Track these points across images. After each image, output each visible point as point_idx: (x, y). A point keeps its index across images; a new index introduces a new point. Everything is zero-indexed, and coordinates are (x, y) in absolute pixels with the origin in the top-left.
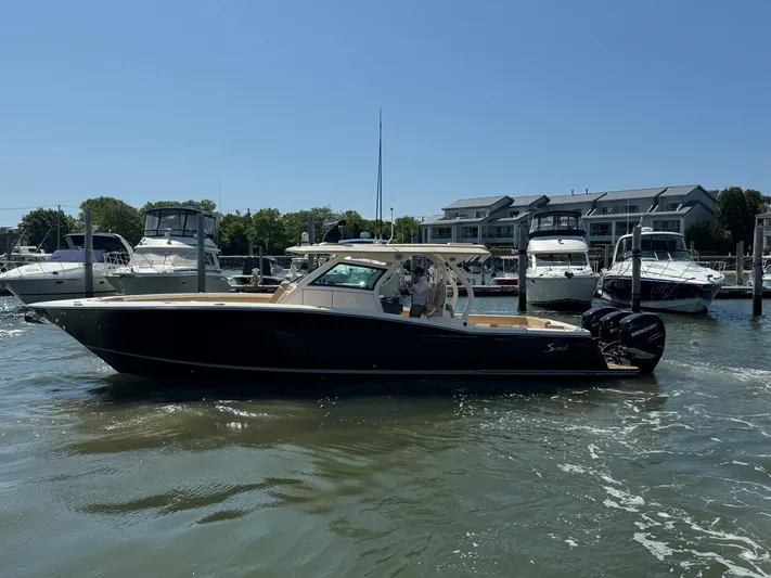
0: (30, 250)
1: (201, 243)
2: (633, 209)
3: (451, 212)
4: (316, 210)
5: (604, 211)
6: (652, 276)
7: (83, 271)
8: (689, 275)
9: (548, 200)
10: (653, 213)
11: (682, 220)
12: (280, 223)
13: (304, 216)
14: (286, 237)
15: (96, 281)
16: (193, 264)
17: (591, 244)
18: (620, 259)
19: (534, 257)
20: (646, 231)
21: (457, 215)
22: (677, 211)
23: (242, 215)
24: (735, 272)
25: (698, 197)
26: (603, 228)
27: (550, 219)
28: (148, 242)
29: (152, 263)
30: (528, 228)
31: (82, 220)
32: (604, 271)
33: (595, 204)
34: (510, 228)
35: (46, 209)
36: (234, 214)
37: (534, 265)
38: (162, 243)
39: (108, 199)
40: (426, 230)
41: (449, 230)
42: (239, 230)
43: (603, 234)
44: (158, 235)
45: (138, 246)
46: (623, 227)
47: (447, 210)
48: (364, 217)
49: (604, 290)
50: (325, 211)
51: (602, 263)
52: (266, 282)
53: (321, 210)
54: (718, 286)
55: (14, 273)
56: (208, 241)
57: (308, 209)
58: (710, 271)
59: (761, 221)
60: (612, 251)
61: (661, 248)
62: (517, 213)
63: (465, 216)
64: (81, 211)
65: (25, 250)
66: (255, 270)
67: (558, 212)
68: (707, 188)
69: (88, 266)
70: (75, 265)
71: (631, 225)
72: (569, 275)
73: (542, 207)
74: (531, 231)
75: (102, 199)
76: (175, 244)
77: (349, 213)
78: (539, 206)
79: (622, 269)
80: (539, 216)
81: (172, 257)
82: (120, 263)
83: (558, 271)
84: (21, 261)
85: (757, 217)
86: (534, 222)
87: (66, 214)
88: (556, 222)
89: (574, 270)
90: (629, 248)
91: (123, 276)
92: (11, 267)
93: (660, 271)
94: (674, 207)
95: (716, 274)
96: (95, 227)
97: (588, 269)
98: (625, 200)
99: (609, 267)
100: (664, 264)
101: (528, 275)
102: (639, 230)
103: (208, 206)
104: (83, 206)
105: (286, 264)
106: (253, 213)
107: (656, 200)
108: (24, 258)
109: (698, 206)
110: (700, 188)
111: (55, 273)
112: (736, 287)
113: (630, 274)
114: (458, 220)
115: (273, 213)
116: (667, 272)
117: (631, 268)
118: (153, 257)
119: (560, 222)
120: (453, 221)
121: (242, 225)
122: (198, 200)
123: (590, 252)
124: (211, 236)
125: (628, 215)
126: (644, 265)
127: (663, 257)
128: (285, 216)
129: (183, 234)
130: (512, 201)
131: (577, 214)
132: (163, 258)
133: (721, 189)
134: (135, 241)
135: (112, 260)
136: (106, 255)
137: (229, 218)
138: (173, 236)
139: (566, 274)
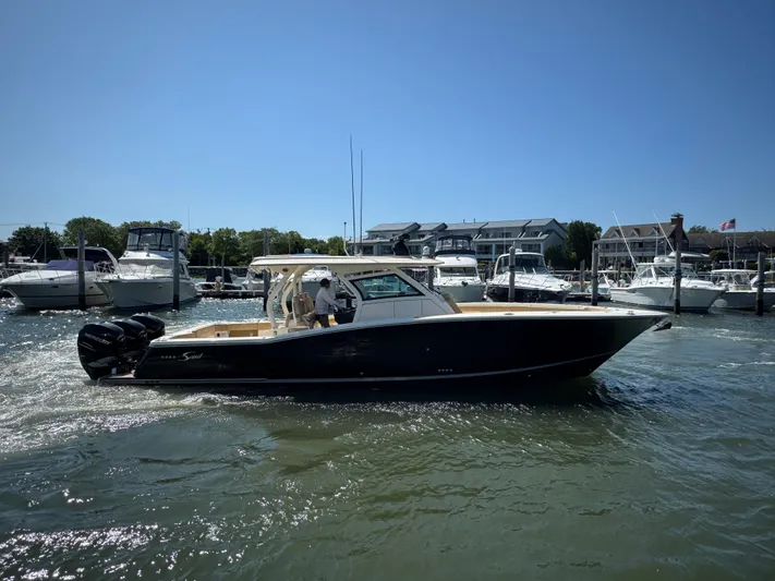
0: (25, 261)
1: (176, 256)
2: (508, 235)
3: (373, 234)
4: (264, 230)
5: (487, 236)
6: (522, 285)
7: (76, 278)
8: (547, 284)
9: (446, 227)
10: (522, 238)
11: (542, 244)
12: (235, 240)
13: (256, 235)
14: (240, 251)
15: (87, 287)
16: (168, 273)
17: (479, 261)
18: (500, 272)
19: (438, 270)
20: (519, 252)
21: (377, 236)
22: (539, 238)
23: (202, 233)
24: (579, 283)
25: (553, 227)
26: (486, 249)
27: (450, 241)
28: (130, 255)
29: (134, 272)
30: (434, 247)
31: (66, 235)
32: (489, 281)
33: (480, 231)
34: (417, 247)
35: (33, 226)
36: (196, 232)
37: (439, 276)
38: (142, 255)
39: (90, 219)
41: (372, 248)
42: (201, 245)
43: (486, 253)
44: (138, 249)
45: (122, 258)
46: (501, 248)
47: (371, 232)
48: (304, 237)
49: (488, 295)
50: (272, 230)
51: (488, 275)
52: (226, 287)
53: (269, 230)
54: (567, 292)
55: (15, 279)
56: (181, 254)
57: (258, 229)
58: (562, 282)
59: (596, 246)
60: (494, 266)
61: (527, 264)
62: (423, 236)
63: (384, 237)
64: (66, 228)
65: (20, 260)
66: (218, 278)
67: (455, 236)
68: (560, 221)
69: (81, 274)
70: (69, 273)
71: (507, 247)
72: (465, 284)
73: (442, 231)
74: (437, 250)
75: (84, 218)
76: (153, 256)
77: (292, 233)
78: (440, 231)
79: (501, 280)
80: (441, 239)
81: (151, 267)
82: (109, 272)
83: (457, 281)
84: (18, 270)
85: (594, 242)
86: (438, 243)
87: (52, 230)
88: (455, 243)
89: (468, 280)
90: (506, 265)
91: (111, 281)
92: (11, 274)
93: (527, 281)
94: (536, 234)
95: (567, 284)
96: (86, 242)
97: (478, 279)
98: (502, 229)
99: (492, 278)
100: (530, 276)
101: (435, 284)
102: (513, 251)
103: (175, 225)
104: (68, 224)
105: (243, 273)
106: (212, 232)
107: (524, 229)
108: (19, 267)
109: (553, 234)
110: (554, 220)
111: (51, 279)
112: (580, 293)
113: (508, 284)
114: (378, 240)
115: (229, 232)
116: (532, 282)
117: (508, 279)
118: (135, 267)
119: (457, 243)
120: (375, 241)
121: (203, 242)
122: (166, 221)
123: (479, 267)
124: (182, 251)
125: (505, 239)
126: (517, 277)
127: (530, 272)
128: (240, 234)
129: (159, 249)
130: (419, 226)
131: (469, 238)
132: (144, 268)
133: (569, 222)
134: (118, 254)
135: (101, 270)
136: (95, 266)
137: (192, 236)
138: (151, 250)
139: (463, 283)
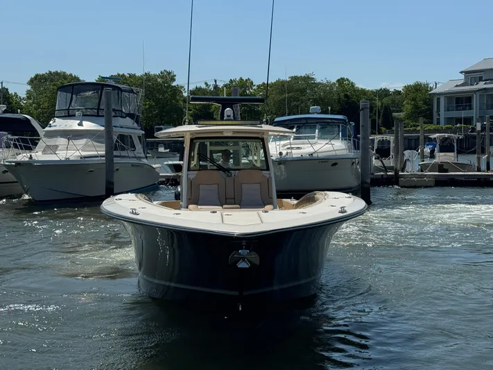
3: (473, 76)
4: (295, 78)
12: (253, 96)
21: (481, 79)
31: (29, 98)
39: (57, 73)
40: (438, 99)
41: (469, 100)
47: (466, 73)
50: (307, 79)
64: (29, 87)
75: (50, 73)
77: (341, 81)
87: (11, 91)
103: (168, 77)
104: (31, 82)
106: (221, 85)
114: (482, 85)
115: (244, 84)
120: (475, 87)
128: (259, 86)
